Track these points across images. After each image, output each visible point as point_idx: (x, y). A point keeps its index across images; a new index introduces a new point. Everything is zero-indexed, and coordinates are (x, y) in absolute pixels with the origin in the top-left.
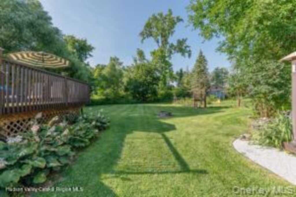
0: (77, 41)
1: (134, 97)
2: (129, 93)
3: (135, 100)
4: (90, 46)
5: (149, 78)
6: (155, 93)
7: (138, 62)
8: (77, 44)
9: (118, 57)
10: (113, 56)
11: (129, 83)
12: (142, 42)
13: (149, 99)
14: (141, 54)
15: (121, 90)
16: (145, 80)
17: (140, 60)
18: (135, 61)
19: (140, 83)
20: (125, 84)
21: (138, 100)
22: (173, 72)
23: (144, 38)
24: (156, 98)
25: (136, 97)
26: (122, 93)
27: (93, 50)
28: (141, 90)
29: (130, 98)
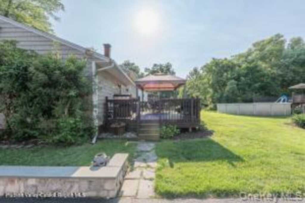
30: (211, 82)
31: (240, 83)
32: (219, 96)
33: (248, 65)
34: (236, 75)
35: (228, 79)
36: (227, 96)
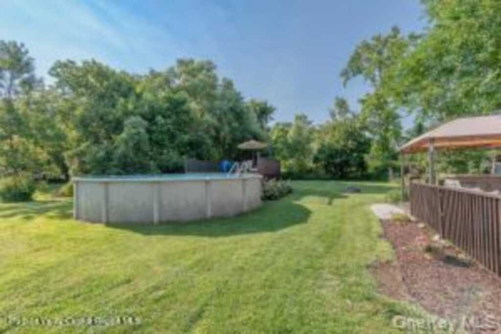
0: (258, 105)
1: (328, 171)
2: (319, 165)
3: (329, 176)
4: (270, 108)
5: (350, 142)
6: (362, 165)
7: (338, 117)
8: (258, 108)
9: (306, 114)
10: (299, 113)
11: (320, 151)
12: (345, 84)
13: (351, 175)
14: (342, 105)
15: (309, 162)
16: (345, 146)
17: (339, 113)
18: (333, 115)
19: (337, 151)
20: (315, 152)
21: (335, 175)
22: (401, 128)
23: (348, 79)
24: (365, 173)
25: (331, 172)
26: (310, 164)
27: (275, 112)
28: (338, 160)
29: (322, 172)
30: (78, 112)
31: (154, 128)
32: (102, 154)
33: (171, 95)
34: (146, 108)
35: (127, 114)
36: (125, 156)
